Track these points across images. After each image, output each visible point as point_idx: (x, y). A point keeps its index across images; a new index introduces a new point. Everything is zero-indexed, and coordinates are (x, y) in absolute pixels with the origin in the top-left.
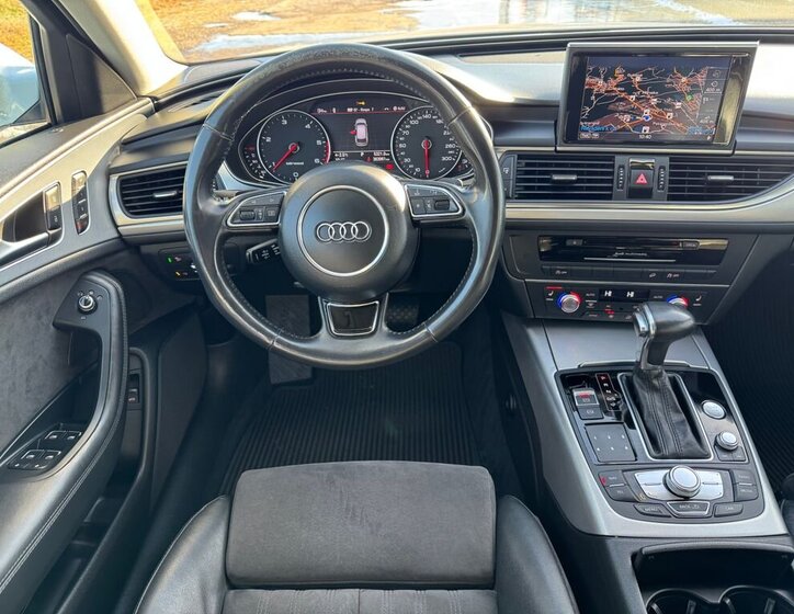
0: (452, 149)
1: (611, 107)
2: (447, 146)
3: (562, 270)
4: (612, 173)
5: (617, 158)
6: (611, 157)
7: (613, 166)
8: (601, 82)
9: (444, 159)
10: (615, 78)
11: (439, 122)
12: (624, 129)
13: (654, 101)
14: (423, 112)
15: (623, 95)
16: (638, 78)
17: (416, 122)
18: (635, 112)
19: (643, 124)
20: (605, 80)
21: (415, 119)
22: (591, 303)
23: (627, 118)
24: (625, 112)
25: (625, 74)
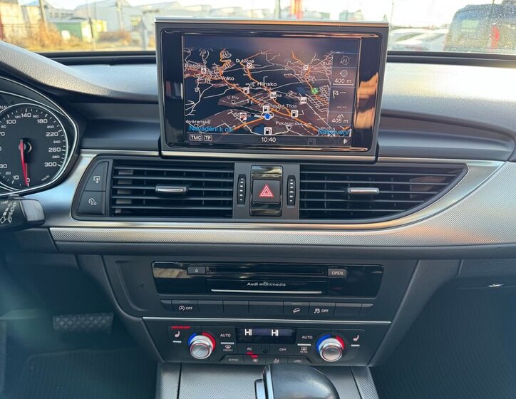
0: (56, 153)
1: (222, 101)
2: (51, 150)
3: (186, 305)
4: (231, 185)
5: (237, 165)
6: (229, 164)
7: (232, 176)
8: (204, 69)
9: (47, 164)
10: (221, 64)
11: (41, 121)
12: (242, 130)
13: (273, 95)
14: (21, 109)
15: (234, 86)
16: (250, 66)
17: (13, 122)
18: (252, 109)
19: (264, 124)
20: (209, 66)
21: (12, 118)
22: (228, 345)
23: (243, 116)
24: (240, 109)
25: (233, 59)
